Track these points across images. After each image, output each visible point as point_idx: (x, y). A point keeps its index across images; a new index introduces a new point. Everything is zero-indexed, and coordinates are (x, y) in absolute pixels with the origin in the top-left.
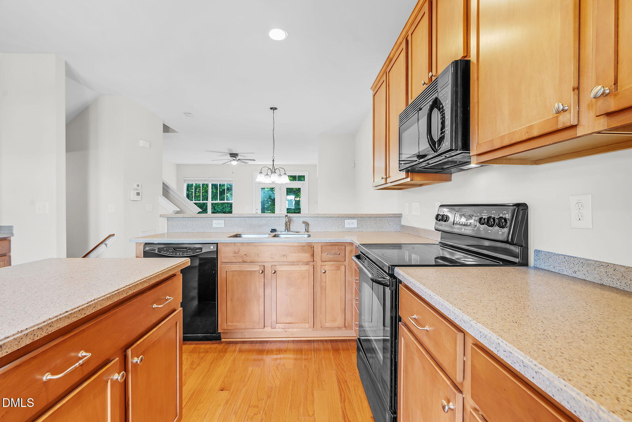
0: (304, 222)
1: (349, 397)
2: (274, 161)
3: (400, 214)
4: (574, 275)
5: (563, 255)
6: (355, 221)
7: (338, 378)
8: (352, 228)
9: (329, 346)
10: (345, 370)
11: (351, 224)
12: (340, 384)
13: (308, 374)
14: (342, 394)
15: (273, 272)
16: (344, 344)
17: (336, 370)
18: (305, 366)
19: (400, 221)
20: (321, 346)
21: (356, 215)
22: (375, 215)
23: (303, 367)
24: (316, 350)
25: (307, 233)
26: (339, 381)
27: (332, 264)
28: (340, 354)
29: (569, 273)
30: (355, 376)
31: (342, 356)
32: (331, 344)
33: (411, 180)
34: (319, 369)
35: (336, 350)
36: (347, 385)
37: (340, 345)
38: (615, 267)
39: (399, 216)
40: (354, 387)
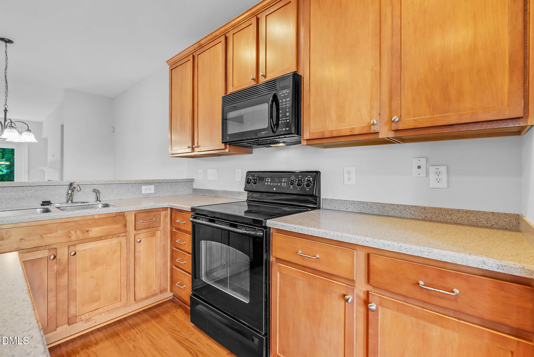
0: (95, 191)
1: (199, 350)
2: (7, 110)
3: (193, 179)
4: (347, 210)
5: (340, 200)
6: (152, 187)
7: (177, 340)
8: (150, 194)
9: (146, 316)
10: (178, 330)
11: (147, 190)
12: (183, 344)
13: (143, 352)
14: (191, 350)
15: (73, 253)
16: (160, 309)
17: (170, 335)
18: (134, 347)
19: (192, 184)
20: (137, 320)
21: (154, 180)
22: (172, 180)
23: (133, 349)
24: (133, 326)
25: (100, 203)
26: (180, 342)
27: (147, 231)
28: (163, 319)
29: (344, 209)
30: (191, 330)
31: (166, 319)
32: (147, 314)
33: (229, 151)
34: (151, 342)
35: (156, 317)
36: (189, 341)
37: (157, 311)
38: (367, 203)
39: (192, 181)
40: (196, 339)
